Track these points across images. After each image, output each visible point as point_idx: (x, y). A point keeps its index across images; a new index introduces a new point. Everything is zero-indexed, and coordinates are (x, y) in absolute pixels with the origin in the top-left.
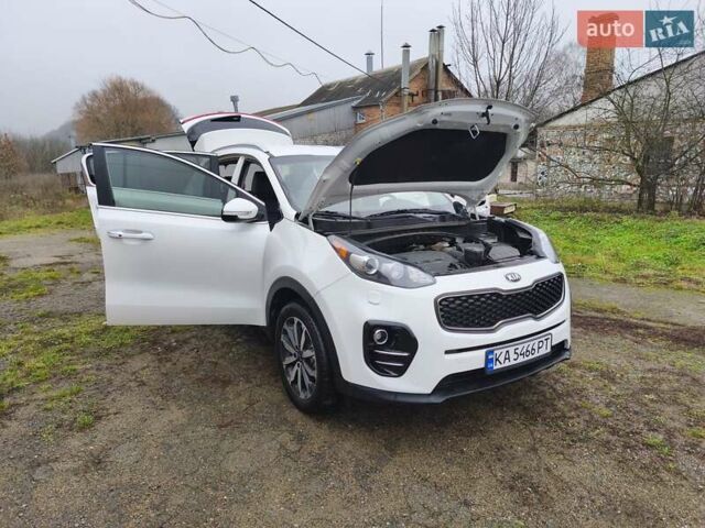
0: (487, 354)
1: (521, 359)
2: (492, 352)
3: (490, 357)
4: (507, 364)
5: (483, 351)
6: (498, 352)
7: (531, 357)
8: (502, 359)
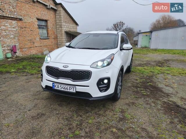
0: (53, 83)
1: (62, 89)
2: (54, 84)
3: (53, 85)
4: (58, 89)
5: (52, 82)
6: (56, 84)
7: (66, 90)
8: (57, 86)
